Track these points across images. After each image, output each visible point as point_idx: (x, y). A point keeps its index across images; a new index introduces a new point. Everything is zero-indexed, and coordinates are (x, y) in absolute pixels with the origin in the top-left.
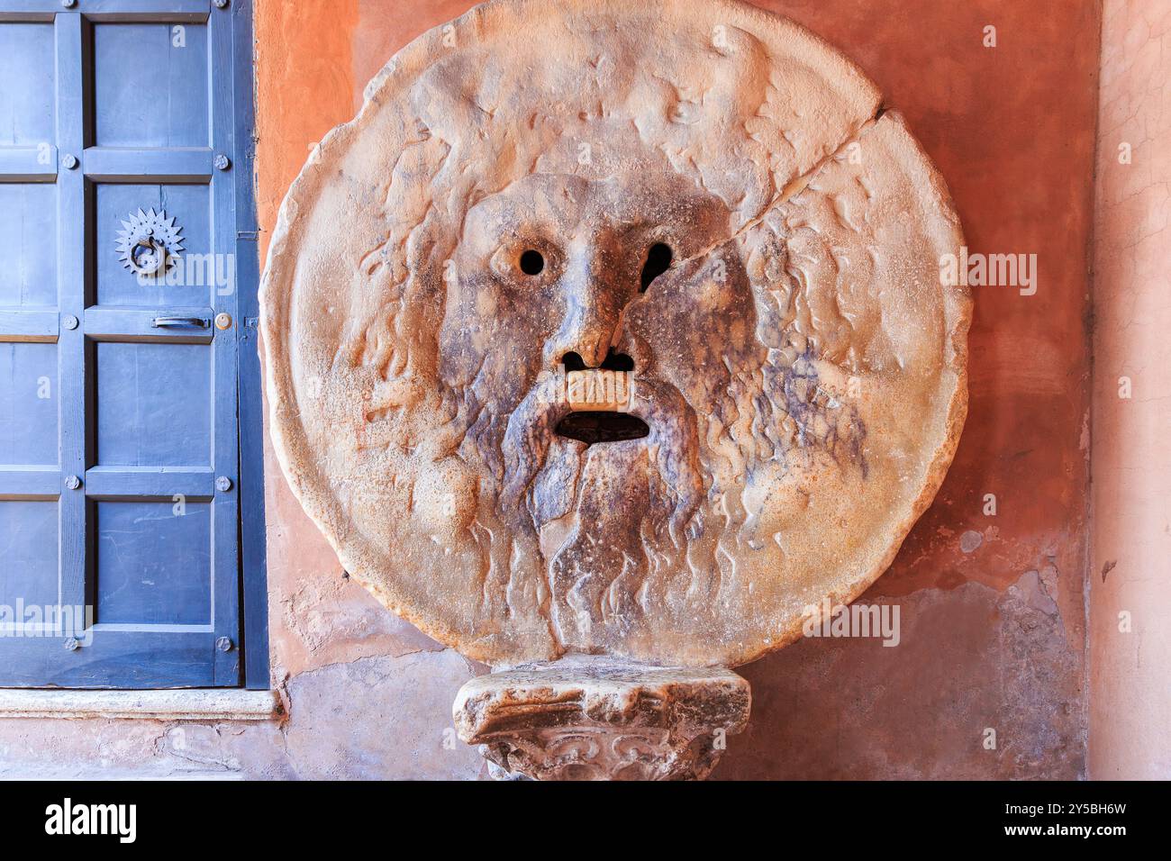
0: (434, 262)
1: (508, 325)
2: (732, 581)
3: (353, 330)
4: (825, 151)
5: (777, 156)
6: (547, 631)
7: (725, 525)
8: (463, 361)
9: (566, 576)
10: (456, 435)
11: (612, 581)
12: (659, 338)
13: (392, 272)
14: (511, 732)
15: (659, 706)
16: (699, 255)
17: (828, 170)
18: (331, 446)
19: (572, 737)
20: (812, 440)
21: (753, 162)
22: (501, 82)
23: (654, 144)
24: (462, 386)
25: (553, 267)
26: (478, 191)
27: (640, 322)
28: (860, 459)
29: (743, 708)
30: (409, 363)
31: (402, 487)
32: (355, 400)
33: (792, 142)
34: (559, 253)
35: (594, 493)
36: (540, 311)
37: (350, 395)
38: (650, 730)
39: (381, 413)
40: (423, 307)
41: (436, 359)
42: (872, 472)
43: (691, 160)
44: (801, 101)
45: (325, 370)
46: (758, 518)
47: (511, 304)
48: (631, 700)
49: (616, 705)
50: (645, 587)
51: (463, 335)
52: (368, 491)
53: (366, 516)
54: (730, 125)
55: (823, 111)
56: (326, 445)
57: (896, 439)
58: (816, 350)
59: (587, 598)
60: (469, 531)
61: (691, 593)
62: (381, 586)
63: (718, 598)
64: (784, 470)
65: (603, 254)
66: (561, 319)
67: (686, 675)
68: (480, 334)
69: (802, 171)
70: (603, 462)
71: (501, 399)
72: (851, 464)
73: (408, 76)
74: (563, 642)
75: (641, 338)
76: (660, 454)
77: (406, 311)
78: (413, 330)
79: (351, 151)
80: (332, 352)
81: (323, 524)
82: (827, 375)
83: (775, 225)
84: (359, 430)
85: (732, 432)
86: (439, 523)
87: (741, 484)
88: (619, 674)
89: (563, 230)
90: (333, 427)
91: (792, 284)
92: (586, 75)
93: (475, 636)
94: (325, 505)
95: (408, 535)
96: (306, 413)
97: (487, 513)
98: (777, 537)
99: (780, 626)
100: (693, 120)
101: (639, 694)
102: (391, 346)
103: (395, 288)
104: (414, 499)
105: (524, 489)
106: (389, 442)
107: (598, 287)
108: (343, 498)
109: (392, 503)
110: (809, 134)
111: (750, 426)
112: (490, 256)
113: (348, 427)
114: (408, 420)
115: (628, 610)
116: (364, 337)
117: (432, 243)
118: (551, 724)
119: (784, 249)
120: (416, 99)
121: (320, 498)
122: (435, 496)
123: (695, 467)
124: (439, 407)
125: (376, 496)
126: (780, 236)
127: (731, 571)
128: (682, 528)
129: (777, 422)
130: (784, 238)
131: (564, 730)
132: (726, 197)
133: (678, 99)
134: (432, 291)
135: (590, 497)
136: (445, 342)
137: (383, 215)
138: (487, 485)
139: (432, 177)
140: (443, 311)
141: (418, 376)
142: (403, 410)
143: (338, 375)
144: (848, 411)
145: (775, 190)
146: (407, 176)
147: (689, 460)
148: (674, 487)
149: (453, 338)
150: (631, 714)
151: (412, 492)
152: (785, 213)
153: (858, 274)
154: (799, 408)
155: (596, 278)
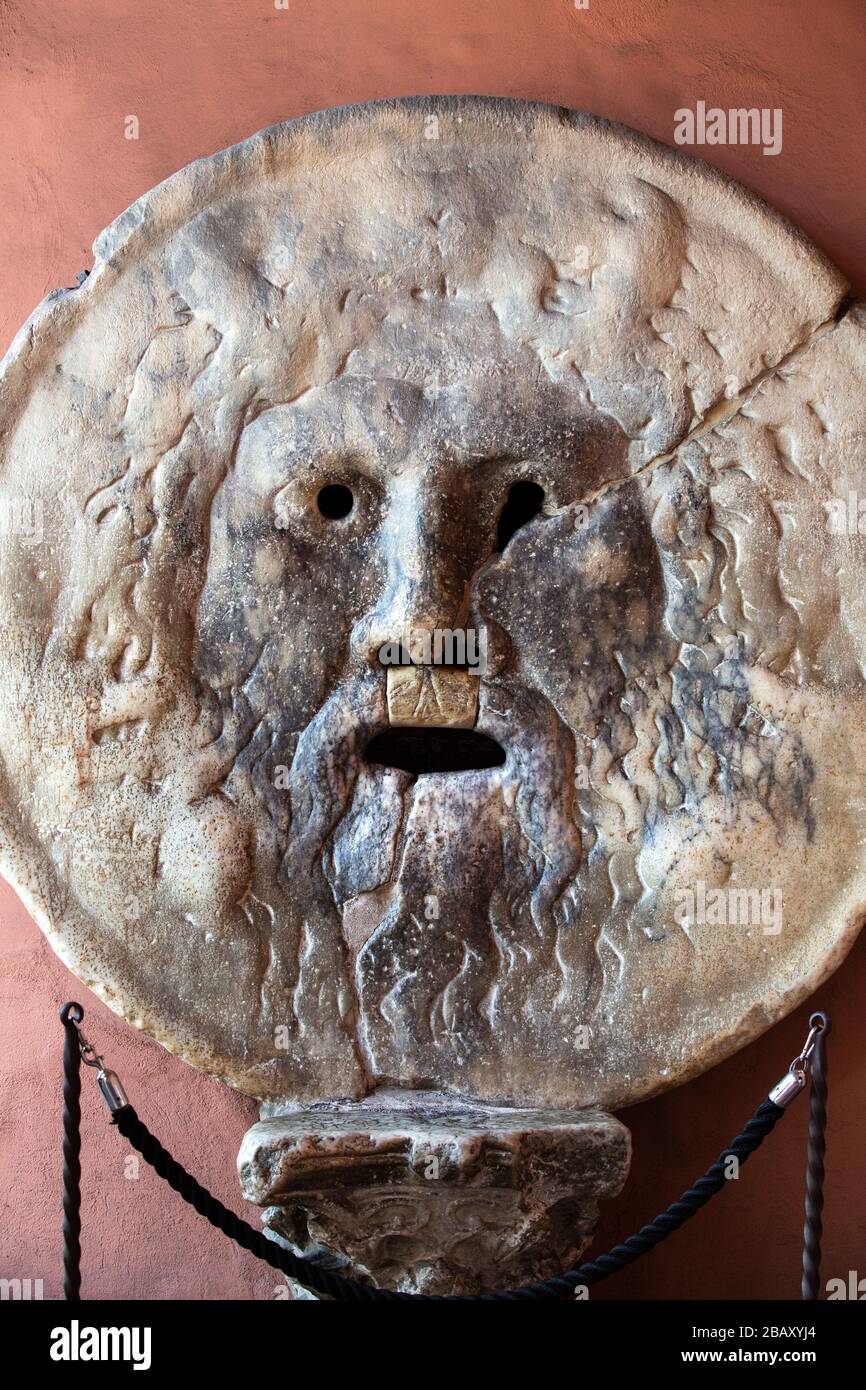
0: (193, 504)
1: (300, 598)
2: (619, 986)
3: (73, 605)
4: (764, 363)
5: (696, 368)
6: (352, 1055)
7: (611, 903)
8: (231, 650)
9: (380, 977)
10: (220, 764)
11: (447, 983)
12: (522, 624)
13: (133, 521)
14: (314, 1192)
15: (508, 1159)
16: (584, 501)
17: (767, 388)
18: (40, 778)
19: (393, 1200)
20: (738, 782)
21: (662, 373)
22: (298, 241)
23: (520, 340)
24: (229, 688)
25: (368, 511)
26: (261, 401)
27: (495, 599)
28: (805, 811)
29: (620, 1164)
30: (154, 655)
31: (144, 841)
32: (76, 711)
33: (718, 347)
34: (377, 491)
35: (423, 855)
36: (347, 579)
37: (69, 705)
38: (495, 1192)
39: (113, 729)
40: (175, 571)
41: (191, 647)
42: (822, 827)
43: (573, 365)
44: (731, 289)
45: (34, 665)
46: (658, 895)
47: (305, 567)
48: (472, 1152)
49: (452, 1158)
50: (494, 994)
51: (231, 611)
52: (94, 847)
53: (92, 883)
54: (629, 321)
55: (762, 306)
56: (33, 776)
57: (855, 784)
58: (747, 650)
59: (410, 1009)
60: (240, 907)
61: (560, 1002)
62: (114, 986)
63: (598, 1010)
64: (696, 827)
65: (443, 500)
66: (377, 592)
67: (547, 1120)
68: (259, 611)
69: (732, 390)
70: (437, 806)
71: (287, 708)
72: (791, 819)
73: (163, 231)
74: (375, 1069)
75: (495, 625)
76: (520, 796)
77: (151, 577)
78: (160, 605)
79: (75, 338)
80: (43, 638)
81: (31, 895)
82: (762, 687)
83: (693, 465)
84: (81, 756)
85: (626, 765)
86: (198, 896)
87: (637, 844)
88: (456, 1118)
89: (384, 463)
90: (44, 750)
91: (716, 552)
92: (422, 238)
93: (249, 1061)
94: (32, 865)
95: (153, 913)
97: (266, 883)
99: (683, 1050)
100: (576, 310)
101: (483, 1144)
102: (128, 629)
103: (136, 540)
104: (161, 860)
105: (319, 846)
106: (124, 774)
107: (435, 552)
108: (58, 856)
109: (130, 865)
110: (742, 338)
111: (651, 758)
112: (274, 493)
113: (65, 751)
114: (152, 738)
115: (469, 1026)
116: (88, 615)
117: (190, 475)
118: (366, 1182)
119: (705, 501)
120: (173, 264)
121: (26, 856)
122: (192, 856)
123: (571, 816)
124: (196, 721)
125: (106, 855)
126: (700, 480)
127: (618, 970)
128: (550, 907)
129: (690, 754)
130: (705, 485)
131: (383, 1190)
132: (623, 419)
133: (555, 276)
134: (189, 547)
135: (417, 860)
136: (205, 620)
137: (120, 436)
138: (265, 838)
139: (193, 380)
140: (203, 575)
141: (166, 674)
142: (143, 727)
143: (52, 674)
144: (789, 742)
145: (693, 414)
146: (158, 378)
147: (562, 805)
148: (540, 845)
149: (217, 615)
150: (471, 1170)
151: (157, 850)
152: (707, 449)
153: (808, 542)
154: (722, 735)
155: (433, 536)
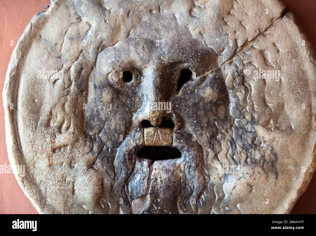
0: (83, 78)
1: (117, 107)
3: (46, 110)
4: (259, 31)
5: (238, 33)
7: (215, 200)
8: (95, 123)
10: (93, 158)
12: (186, 113)
13: (64, 83)
16: (204, 75)
17: (261, 38)
18: (36, 164)
20: (254, 161)
21: (228, 35)
23: (184, 25)
24: (95, 135)
25: (137, 79)
26: (104, 45)
27: (177, 106)
28: (275, 170)
30: (72, 125)
31: (69, 183)
32: (48, 143)
33: (245, 26)
34: (140, 73)
35: (156, 186)
36: (131, 100)
37: (45, 141)
39: (59, 148)
40: (78, 99)
41: (83, 122)
42: (280, 175)
43: (200, 33)
44: (249, 8)
45: (34, 129)
46: (230, 197)
47: (118, 97)
51: (95, 111)
52: (54, 185)
53: (53, 196)
54: (217, 19)
55: (259, 13)
56: (34, 163)
57: (290, 161)
58: (256, 120)
60: (100, 203)
65: (160, 75)
66: (141, 104)
68: (104, 111)
69: (249, 39)
70: (160, 171)
71: (113, 141)
72: (271, 172)
75: (177, 113)
76: (186, 167)
77: (70, 101)
78: (73, 109)
79: (45, 27)
80: (37, 120)
81: (34, 201)
82: (260, 131)
83: (238, 63)
84: (49, 157)
85: (219, 157)
86: (87, 200)
87: (223, 181)
89: (142, 64)
90: (38, 155)
91: (245, 90)
94: (34, 191)
95: (72, 205)
96: (26, 148)
97: (108, 195)
98: (238, 206)
100: (201, 16)
102: (63, 117)
103: (66, 89)
104: (75, 189)
105: (124, 183)
106: (63, 162)
107: (158, 91)
108: (42, 188)
109: (65, 191)
110: (252, 23)
111: (227, 154)
112: (108, 74)
113: (44, 155)
114: (72, 151)
116: (51, 113)
117: (82, 69)
119: (242, 74)
120: (75, 3)
121: (32, 189)
122: (84, 187)
123: (202, 173)
124: (85, 145)
125: (58, 187)
126: (240, 68)
128: (196, 201)
129: (239, 153)
130: (242, 69)
132: (216, 49)
133: (194, 5)
134: (82, 91)
135: (154, 187)
136: (87, 114)
137: (60, 57)
138: (107, 181)
139: (82, 39)
141: (75, 131)
142: (69, 147)
143: (40, 131)
144: (269, 148)
145: (238, 47)
146: (71, 39)
147: (199, 169)
148: (193, 182)
149: (91, 112)
151: (74, 186)
152: (242, 58)
153: (274, 86)
154: (248, 147)
155: (158, 86)
